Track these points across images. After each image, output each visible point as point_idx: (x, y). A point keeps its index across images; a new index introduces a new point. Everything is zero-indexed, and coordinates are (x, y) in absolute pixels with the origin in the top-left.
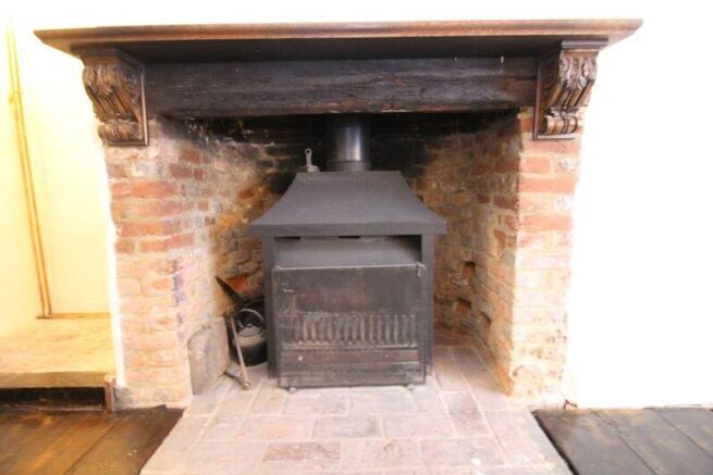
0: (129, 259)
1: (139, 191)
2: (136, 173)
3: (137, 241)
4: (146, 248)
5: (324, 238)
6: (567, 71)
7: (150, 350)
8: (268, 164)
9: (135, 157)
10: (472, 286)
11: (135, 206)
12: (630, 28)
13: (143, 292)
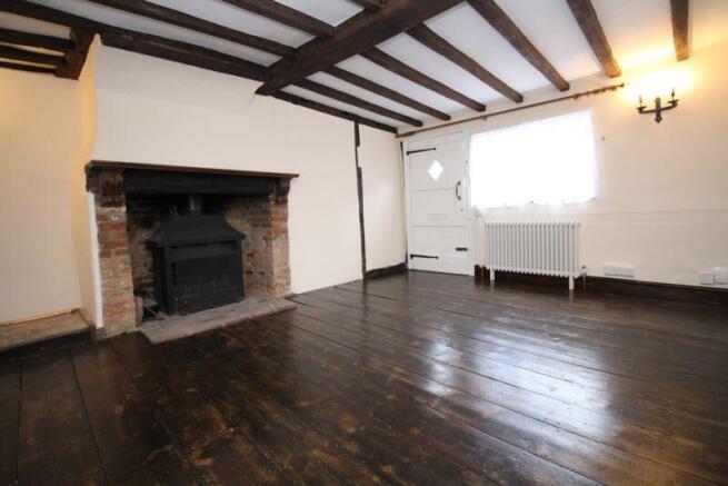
0: (108, 260)
1: (115, 226)
2: (114, 219)
3: (113, 251)
4: (118, 253)
5: (197, 245)
6: (283, 185)
7: (118, 305)
8: (138, 212)
9: (113, 211)
10: (253, 264)
11: (112, 235)
12: (297, 176)
13: (116, 276)
